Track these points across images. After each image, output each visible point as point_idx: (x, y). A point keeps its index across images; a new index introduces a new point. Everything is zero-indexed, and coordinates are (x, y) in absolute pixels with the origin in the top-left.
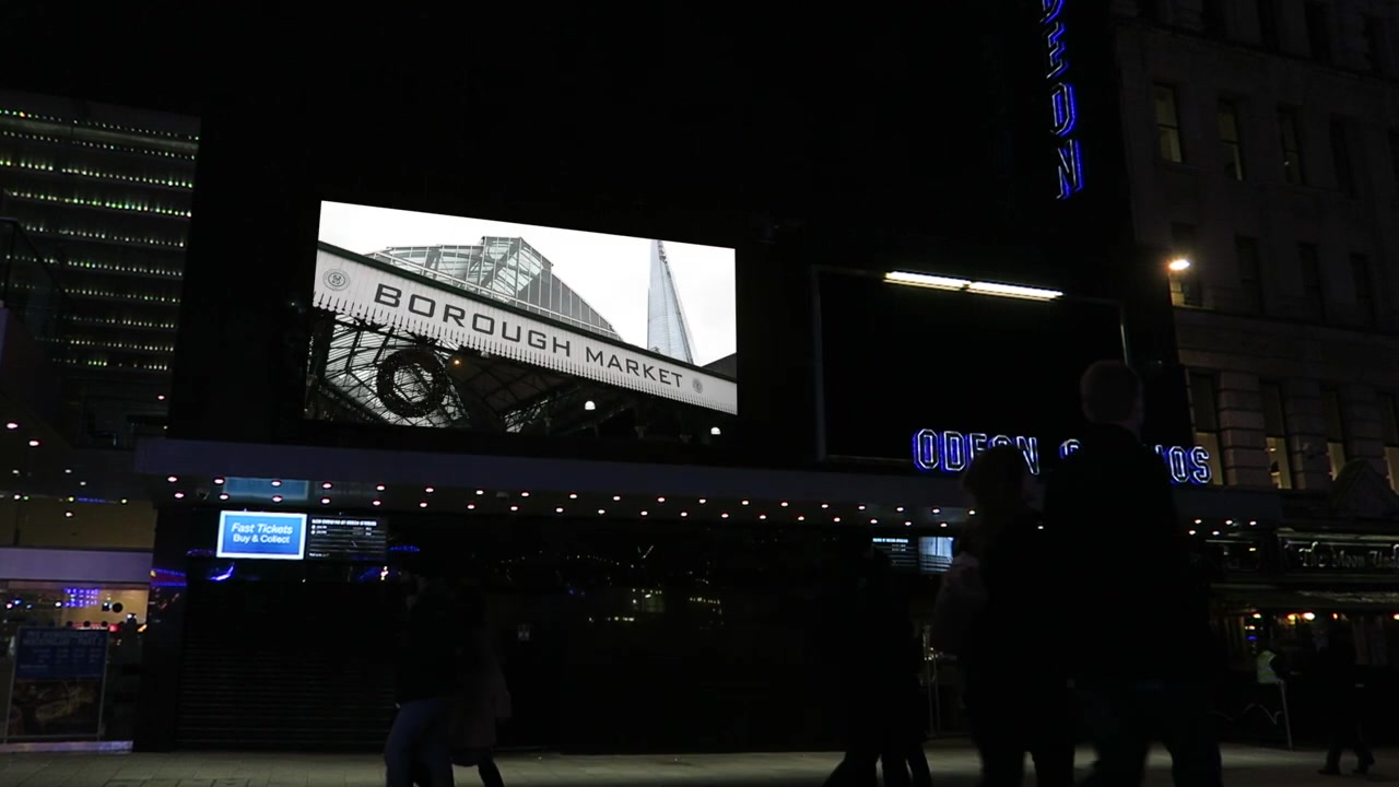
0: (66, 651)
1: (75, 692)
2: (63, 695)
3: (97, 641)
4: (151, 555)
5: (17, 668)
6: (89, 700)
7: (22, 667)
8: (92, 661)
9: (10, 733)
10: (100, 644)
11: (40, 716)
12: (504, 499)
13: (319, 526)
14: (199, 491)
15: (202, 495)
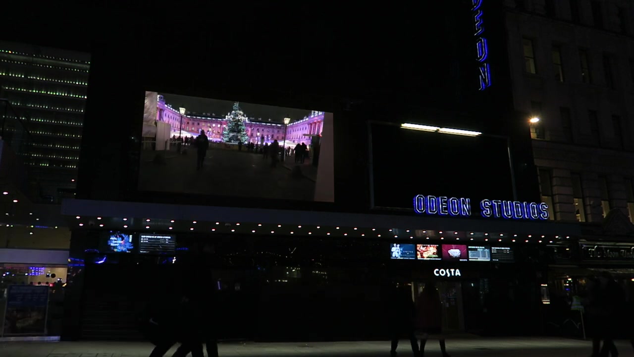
0: (30, 295)
1: (34, 314)
2: (29, 315)
3: (44, 291)
4: (68, 252)
5: (8, 303)
6: (40, 317)
7: (10, 302)
8: (42, 300)
9: (4, 333)
11: (18, 325)
12: (229, 226)
13: (145, 238)
14: (90, 223)
15: (92, 225)
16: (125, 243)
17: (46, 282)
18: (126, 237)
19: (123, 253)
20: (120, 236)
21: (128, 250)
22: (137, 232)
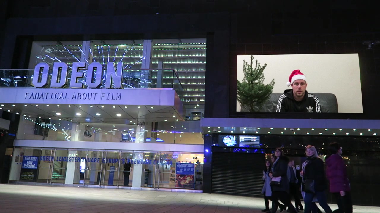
0: (186, 168)
1: (189, 178)
2: (186, 179)
3: (192, 166)
4: (203, 146)
5: (176, 172)
6: (191, 180)
7: (177, 171)
8: (191, 171)
9: (176, 187)
10: (193, 167)
11: (182, 183)
12: (292, 130)
13: (242, 138)
14: (214, 130)
15: (215, 131)
16: (232, 141)
17: (193, 161)
18: (232, 137)
19: (231, 147)
20: (229, 137)
21: (234, 145)
22: (237, 135)
